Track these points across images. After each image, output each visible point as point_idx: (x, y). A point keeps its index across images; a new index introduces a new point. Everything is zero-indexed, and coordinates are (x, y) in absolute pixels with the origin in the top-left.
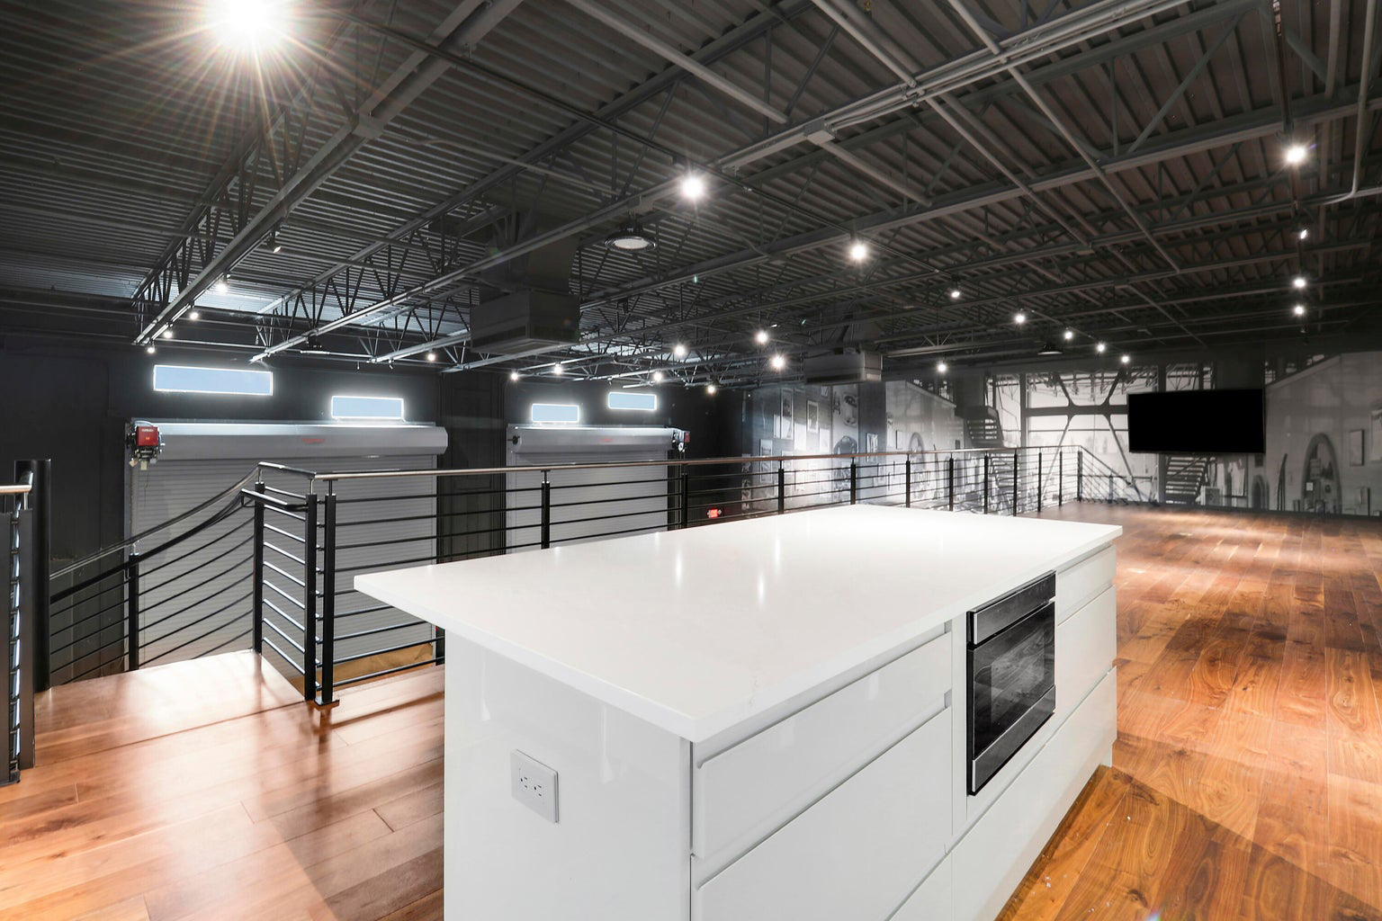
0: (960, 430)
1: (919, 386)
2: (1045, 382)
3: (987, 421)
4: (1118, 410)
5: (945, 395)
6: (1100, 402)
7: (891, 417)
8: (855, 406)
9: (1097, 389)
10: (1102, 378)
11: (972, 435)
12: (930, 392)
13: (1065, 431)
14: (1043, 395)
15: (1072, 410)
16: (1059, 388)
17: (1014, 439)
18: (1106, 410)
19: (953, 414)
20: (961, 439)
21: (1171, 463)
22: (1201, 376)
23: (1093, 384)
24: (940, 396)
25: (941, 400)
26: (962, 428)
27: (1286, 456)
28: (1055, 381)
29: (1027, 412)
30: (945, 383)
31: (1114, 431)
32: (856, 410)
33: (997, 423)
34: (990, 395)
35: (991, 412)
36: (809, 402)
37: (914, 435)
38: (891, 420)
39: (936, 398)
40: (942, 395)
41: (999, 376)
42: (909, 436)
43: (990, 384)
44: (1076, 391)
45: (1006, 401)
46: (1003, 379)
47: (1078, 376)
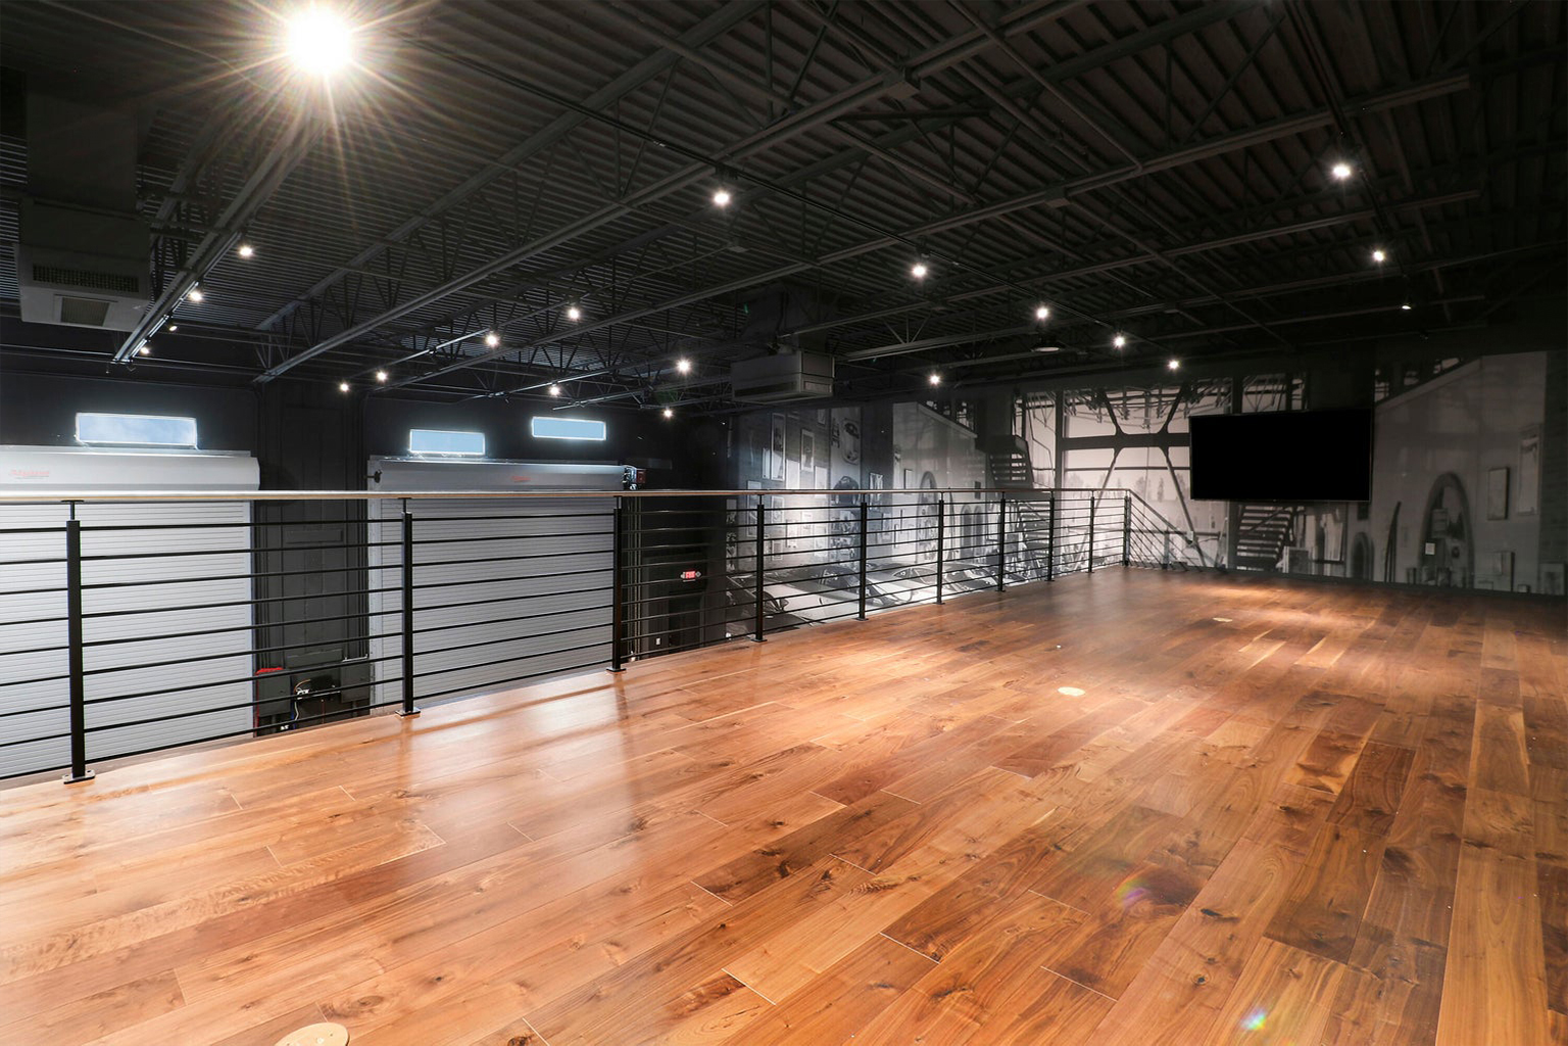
0: (981, 469)
1: (932, 409)
2: (1088, 403)
3: (1014, 456)
4: (1177, 440)
5: (963, 421)
6: (1155, 429)
7: (899, 451)
8: (857, 436)
9: (1153, 412)
10: (1160, 396)
11: (995, 475)
12: (945, 416)
13: (1110, 469)
14: (1084, 423)
15: (1119, 441)
16: (1105, 410)
17: (1046, 480)
18: (1163, 440)
19: (973, 448)
20: (982, 480)
21: (1245, 514)
22: (1289, 392)
23: (1148, 405)
24: (958, 423)
25: (958, 427)
26: (983, 466)
27: (1399, 504)
28: (1100, 401)
29: (1064, 444)
30: (964, 404)
31: (1173, 469)
32: (858, 441)
33: (1027, 459)
34: (1019, 420)
35: (1019, 444)
36: (805, 432)
37: (927, 475)
38: (898, 456)
39: (953, 425)
40: (961, 421)
41: (1030, 395)
42: (920, 477)
43: (1020, 405)
44: (1126, 415)
45: (1039, 432)
46: (1035, 399)
47: (1129, 394)
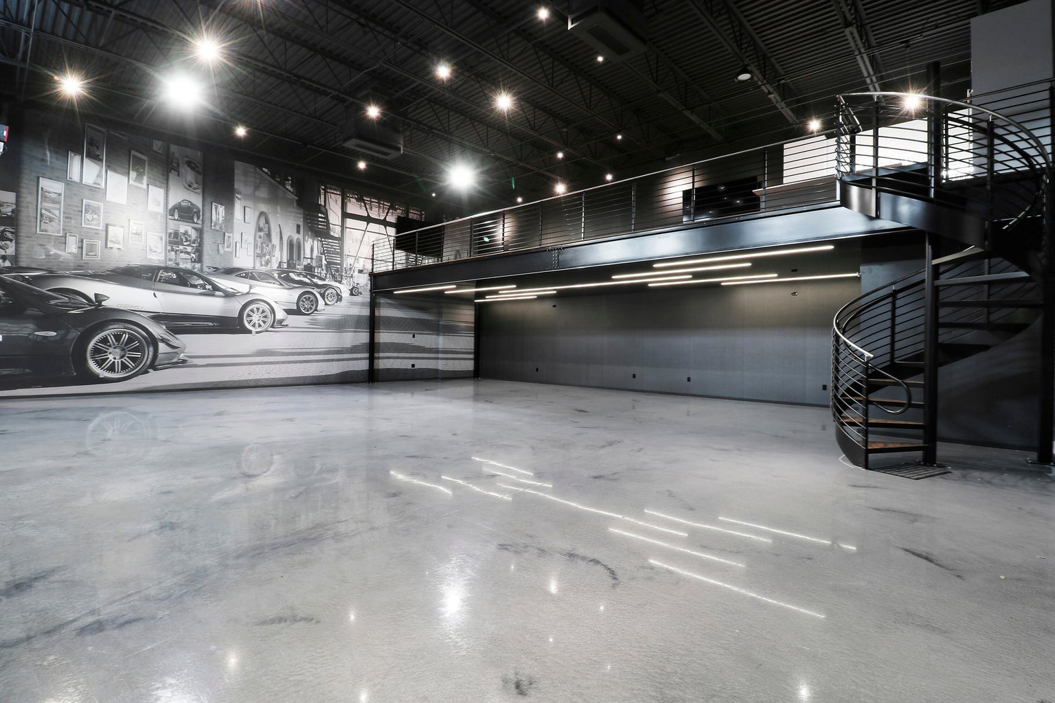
0: (301, 218)
1: (267, 173)
2: (355, 198)
3: (320, 215)
4: (390, 224)
5: (289, 188)
6: (382, 218)
7: (239, 193)
8: (199, 173)
9: (381, 210)
10: (383, 204)
11: (309, 223)
12: (277, 181)
13: (365, 231)
14: (354, 207)
15: (369, 220)
16: (363, 204)
17: (337, 231)
18: (385, 223)
19: (295, 204)
20: (301, 224)
22: (421, 215)
23: (379, 207)
24: (285, 188)
25: (286, 191)
26: (302, 216)
28: (360, 200)
29: (345, 215)
30: (290, 178)
31: (388, 236)
32: (200, 177)
33: (327, 218)
34: (322, 197)
35: (323, 209)
36: (133, 152)
37: (262, 213)
38: (239, 196)
39: (281, 187)
40: (287, 187)
41: (328, 186)
42: (257, 214)
43: (323, 189)
44: (371, 209)
45: (333, 206)
46: (331, 189)
47: (372, 200)
